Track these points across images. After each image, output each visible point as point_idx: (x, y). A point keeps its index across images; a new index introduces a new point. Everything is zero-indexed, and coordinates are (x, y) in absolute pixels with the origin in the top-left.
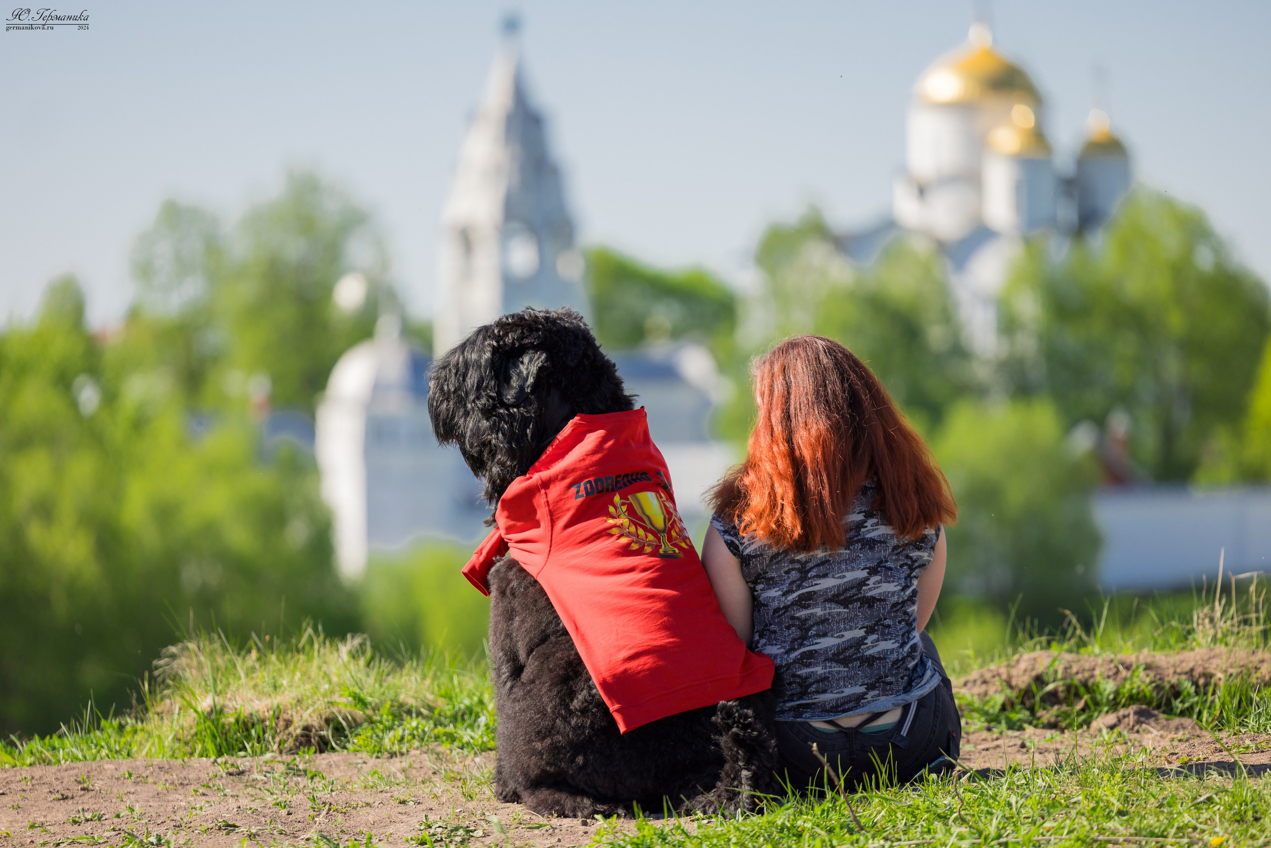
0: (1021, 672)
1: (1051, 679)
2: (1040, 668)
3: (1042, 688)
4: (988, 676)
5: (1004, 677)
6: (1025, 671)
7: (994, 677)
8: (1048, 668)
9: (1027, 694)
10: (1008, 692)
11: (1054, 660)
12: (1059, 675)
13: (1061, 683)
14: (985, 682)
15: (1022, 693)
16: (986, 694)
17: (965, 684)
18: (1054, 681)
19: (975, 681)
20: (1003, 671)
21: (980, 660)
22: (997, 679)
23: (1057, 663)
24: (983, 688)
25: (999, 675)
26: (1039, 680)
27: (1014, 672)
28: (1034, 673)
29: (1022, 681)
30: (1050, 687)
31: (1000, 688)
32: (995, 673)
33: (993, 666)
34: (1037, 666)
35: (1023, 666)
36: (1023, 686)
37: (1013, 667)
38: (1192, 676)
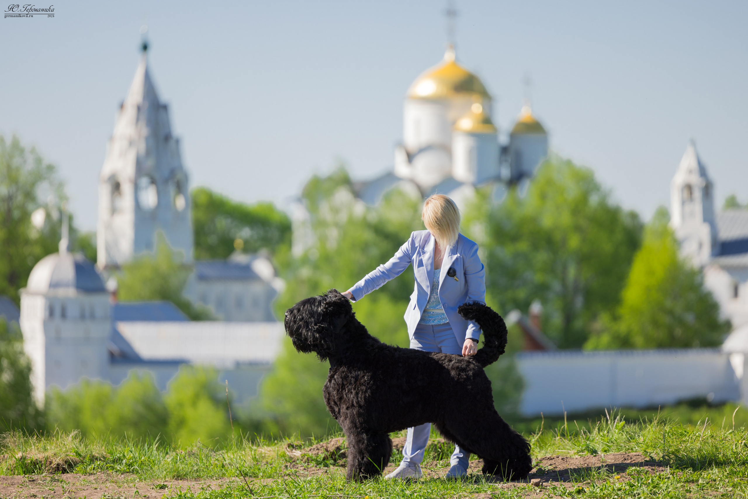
0: (332, 446)
1: (343, 448)
2: (339, 444)
3: (339, 452)
4: (319, 447)
5: (325, 447)
6: (333, 445)
7: (321, 447)
8: (342, 444)
9: (333, 454)
10: (326, 453)
11: (344, 441)
12: (346, 446)
13: (346, 450)
14: (318, 449)
15: (331, 453)
16: (318, 454)
17: (310, 450)
18: (344, 449)
19: (314, 449)
20: (324, 445)
21: (316, 441)
22: (322, 448)
23: (345, 442)
24: (317, 451)
25: (323, 446)
26: (338, 449)
27: (329, 445)
28: (336, 446)
29: (332, 449)
30: (342, 451)
31: (323, 451)
32: (322, 446)
33: (321, 443)
34: (338, 443)
35: (332, 443)
36: (332, 451)
37: (329, 444)
38: (397, 447)
